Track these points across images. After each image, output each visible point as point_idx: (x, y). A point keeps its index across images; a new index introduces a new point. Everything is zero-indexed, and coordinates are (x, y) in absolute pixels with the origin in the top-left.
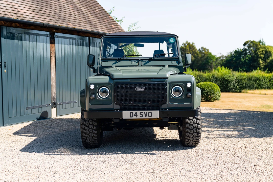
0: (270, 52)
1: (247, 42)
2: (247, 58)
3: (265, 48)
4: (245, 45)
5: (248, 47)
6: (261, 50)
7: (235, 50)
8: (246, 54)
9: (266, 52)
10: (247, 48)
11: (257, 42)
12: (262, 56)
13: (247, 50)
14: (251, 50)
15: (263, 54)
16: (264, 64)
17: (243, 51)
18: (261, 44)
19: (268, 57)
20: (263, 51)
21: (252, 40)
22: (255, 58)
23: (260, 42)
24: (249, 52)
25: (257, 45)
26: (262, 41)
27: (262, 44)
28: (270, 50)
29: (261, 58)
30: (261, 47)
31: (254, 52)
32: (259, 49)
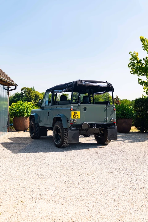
1: (24, 88)
2: (24, 99)
3: (35, 93)
4: (22, 90)
5: (24, 91)
6: (33, 94)
7: (16, 94)
8: (23, 96)
9: (36, 95)
10: (24, 93)
11: (30, 89)
12: (34, 98)
13: (24, 94)
14: (26, 94)
15: (34, 97)
16: (35, 103)
17: (21, 95)
19: (37, 99)
20: (34, 95)
22: (29, 99)
23: (32, 88)
25: (30, 91)
26: (33, 88)
27: (33, 90)
28: (38, 94)
29: (33, 99)
30: (33, 92)
31: (28, 95)
32: (31, 93)
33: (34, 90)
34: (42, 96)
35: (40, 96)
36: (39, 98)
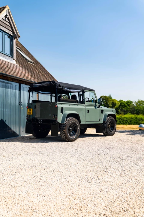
0: (115, 103)
1: (102, 96)
3: (112, 101)
5: (102, 99)
6: (110, 101)
9: (113, 103)
10: (102, 101)
11: (108, 97)
12: (111, 105)
14: (104, 102)
15: (111, 104)
18: (110, 98)
19: (114, 106)
20: (111, 102)
21: (105, 96)
23: (109, 97)
24: (103, 103)
25: (107, 99)
28: (115, 102)
30: (110, 100)
31: (106, 103)
32: (109, 101)
33: (111, 98)
34: (119, 103)
35: (117, 103)
36: (116, 105)
